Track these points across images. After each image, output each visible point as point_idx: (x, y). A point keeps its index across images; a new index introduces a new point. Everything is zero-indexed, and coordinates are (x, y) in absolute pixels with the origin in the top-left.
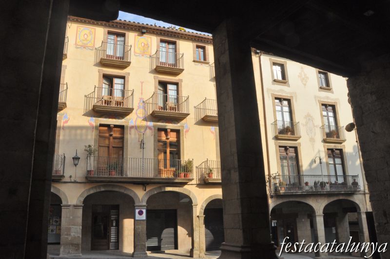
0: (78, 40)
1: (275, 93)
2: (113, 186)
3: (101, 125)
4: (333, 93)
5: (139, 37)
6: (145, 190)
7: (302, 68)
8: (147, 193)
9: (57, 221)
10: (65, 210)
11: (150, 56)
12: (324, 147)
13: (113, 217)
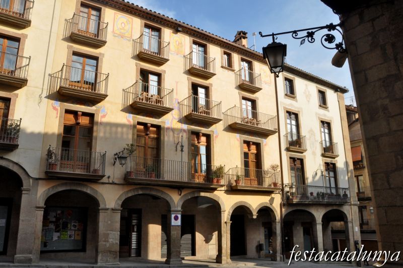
0: (116, 28)
1: (287, 107)
2: (151, 189)
3: (139, 123)
4: (329, 111)
5: (174, 35)
6: (180, 195)
7: (306, 85)
8: (182, 198)
9: (76, 226)
10: (103, 213)
11: (184, 56)
12: (322, 160)
13: (134, 222)
